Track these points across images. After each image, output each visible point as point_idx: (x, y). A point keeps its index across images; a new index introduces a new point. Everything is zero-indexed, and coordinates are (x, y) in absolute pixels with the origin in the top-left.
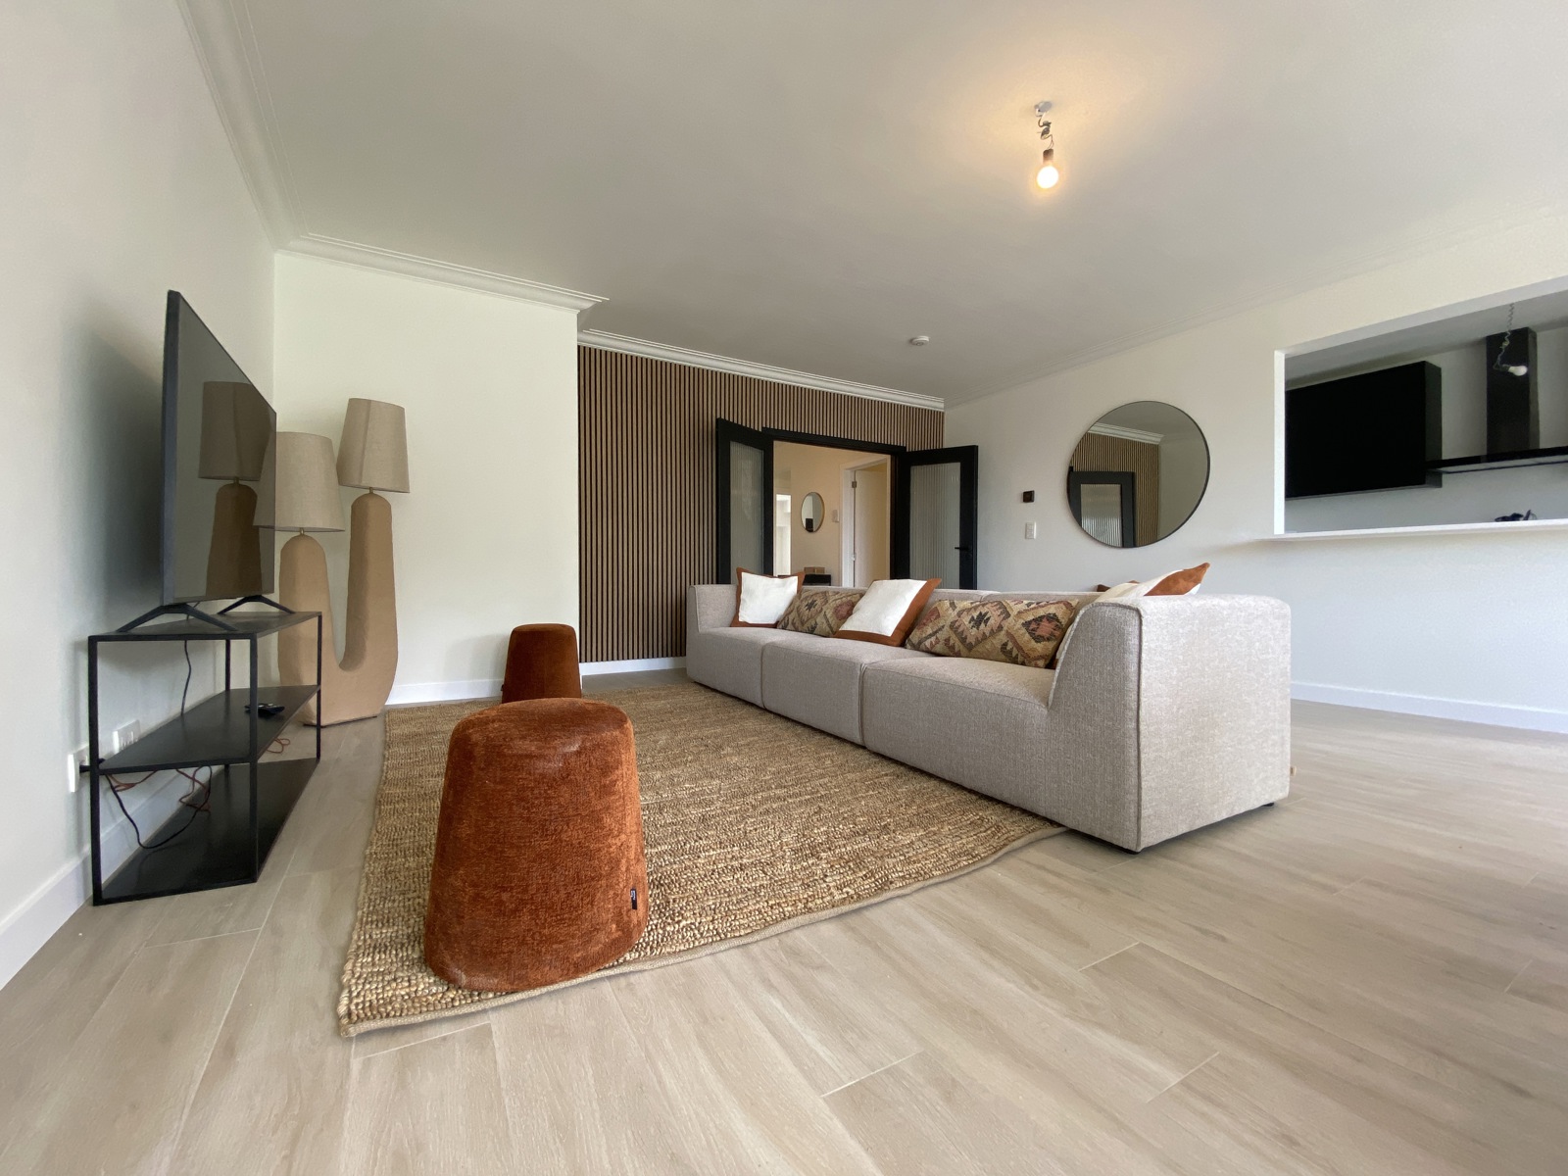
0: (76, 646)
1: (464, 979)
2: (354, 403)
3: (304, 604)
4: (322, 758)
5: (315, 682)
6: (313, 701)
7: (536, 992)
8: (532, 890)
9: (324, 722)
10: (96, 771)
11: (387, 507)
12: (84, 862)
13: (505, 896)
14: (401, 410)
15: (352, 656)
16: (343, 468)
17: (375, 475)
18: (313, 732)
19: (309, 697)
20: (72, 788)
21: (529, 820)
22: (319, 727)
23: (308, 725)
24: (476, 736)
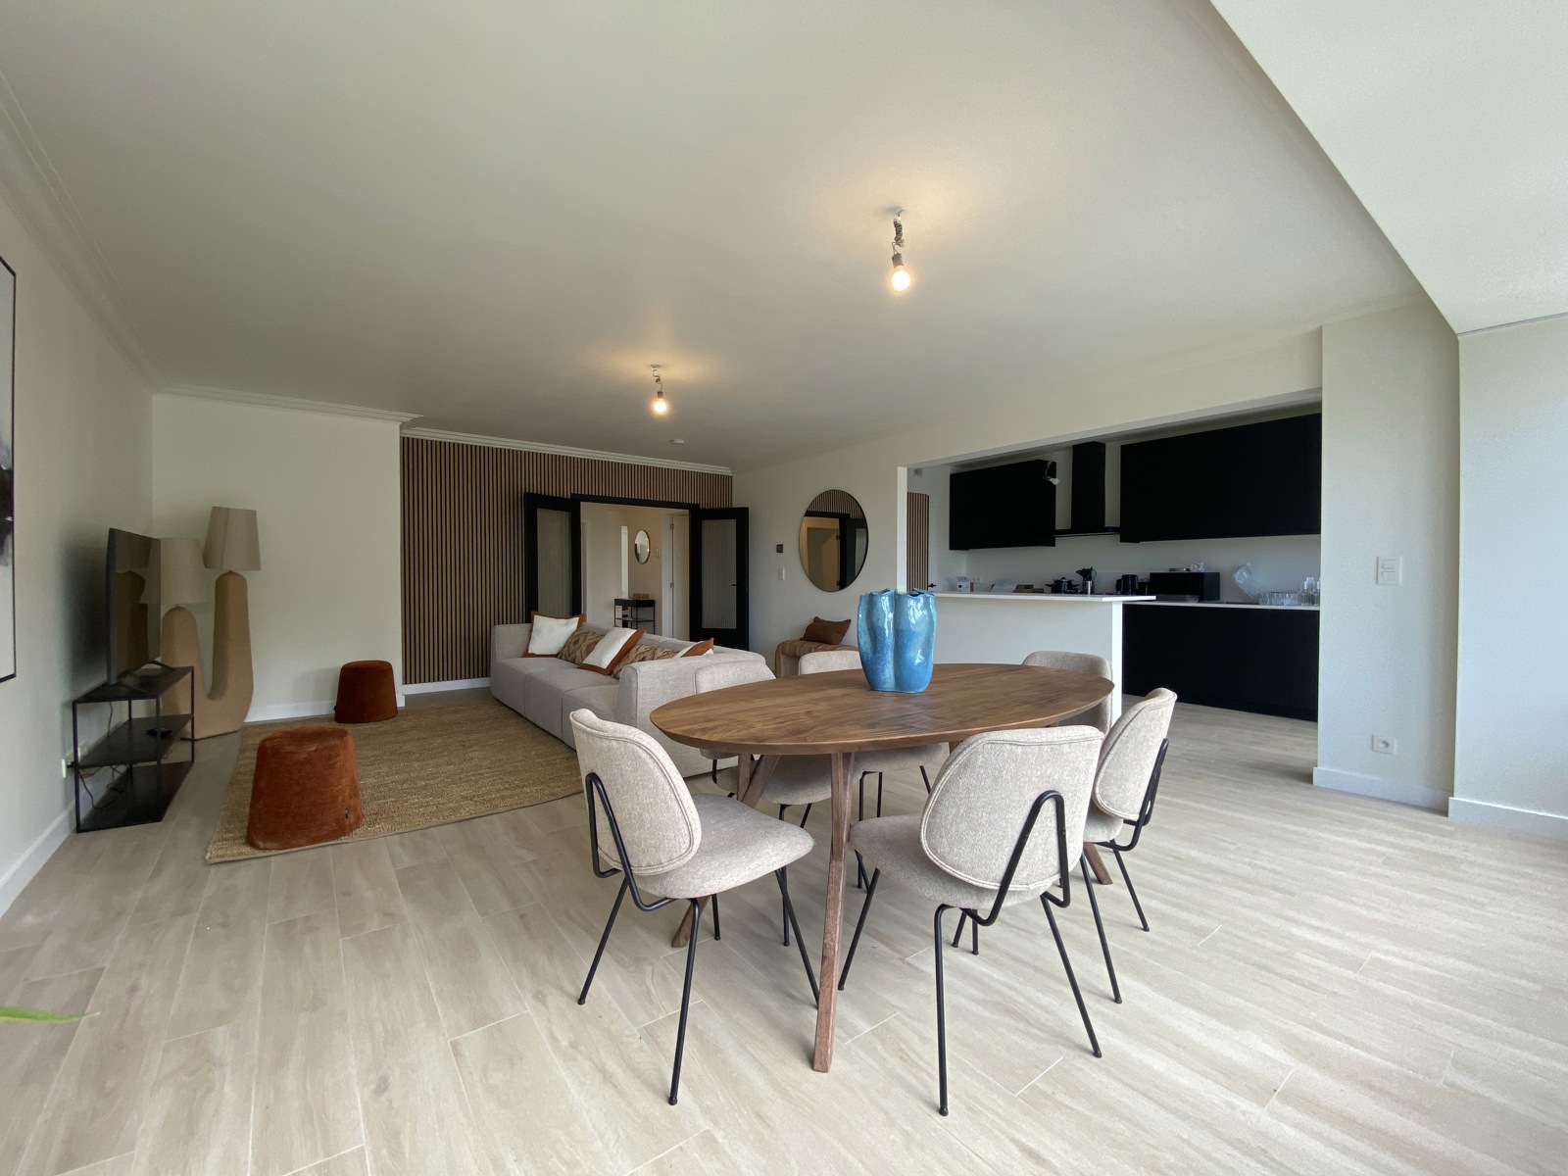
0: (65, 705)
1: (261, 845)
2: (216, 511)
3: (180, 661)
4: (196, 760)
5: (189, 712)
6: (189, 724)
7: (294, 849)
8: (292, 807)
9: (196, 737)
10: (75, 767)
11: (243, 584)
12: (70, 812)
13: (280, 810)
14: (253, 513)
15: (217, 690)
16: (208, 558)
17: (233, 562)
18: (190, 744)
19: (184, 724)
20: (64, 776)
21: (291, 779)
22: (193, 740)
23: (184, 739)
24: (268, 745)
